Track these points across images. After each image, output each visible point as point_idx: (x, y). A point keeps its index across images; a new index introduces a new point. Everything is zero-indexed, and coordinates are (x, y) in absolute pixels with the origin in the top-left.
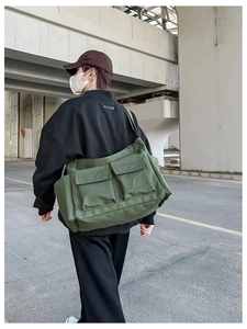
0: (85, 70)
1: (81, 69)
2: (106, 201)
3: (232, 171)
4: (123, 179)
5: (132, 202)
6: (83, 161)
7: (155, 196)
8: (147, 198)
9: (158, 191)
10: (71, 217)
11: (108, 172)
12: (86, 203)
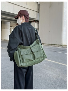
2: (30, 60)
4: (35, 54)
5: (37, 60)
6: (22, 46)
7: (43, 59)
8: (41, 59)
9: (44, 57)
10: (20, 65)
11: (30, 52)
12: (24, 61)
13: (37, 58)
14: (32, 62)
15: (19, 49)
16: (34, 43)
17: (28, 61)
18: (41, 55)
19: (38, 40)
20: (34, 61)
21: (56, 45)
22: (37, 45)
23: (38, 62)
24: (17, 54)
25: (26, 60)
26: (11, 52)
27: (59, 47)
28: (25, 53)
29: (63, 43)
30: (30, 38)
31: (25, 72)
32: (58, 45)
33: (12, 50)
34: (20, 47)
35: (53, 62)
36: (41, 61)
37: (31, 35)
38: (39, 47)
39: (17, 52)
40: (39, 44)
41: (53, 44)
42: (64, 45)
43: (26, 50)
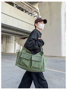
3: (53, 56)
21: (57, 57)
27: (59, 58)
29: (63, 55)
35: (58, 72)
41: (54, 56)
42: (64, 57)
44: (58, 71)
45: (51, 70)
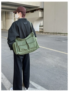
0: (18, 13)
1: (17, 13)
2: (25, 50)
4: (29, 45)
5: (31, 50)
6: (19, 39)
7: (36, 48)
8: (34, 49)
9: (37, 47)
10: (17, 53)
11: (25, 43)
12: (20, 50)
13: (31, 48)
14: (27, 51)
15: (16, 41)
16: (29, 36)
17: (24, 50)
18: (34, 45)
19: (33, 33)
20: (29, 50)
22: (32, 38)
23: (32, 51)
24: (15, 45)
25: (22, 49)
26: (10, 44)
27: (64, 35)
28: (21, 45)
30: (26, 32)
31: (22, 59)
32: (64, 34)
33: (11, 42)
34: (17, 39)
36: (34, 51)
37: (27, 29)
38: (33, 39)
39: (15, 43)
40: (33, 37)
41: (58, 33)
43: (22, 42)
44: (56, 51)
45: (48, 49)
